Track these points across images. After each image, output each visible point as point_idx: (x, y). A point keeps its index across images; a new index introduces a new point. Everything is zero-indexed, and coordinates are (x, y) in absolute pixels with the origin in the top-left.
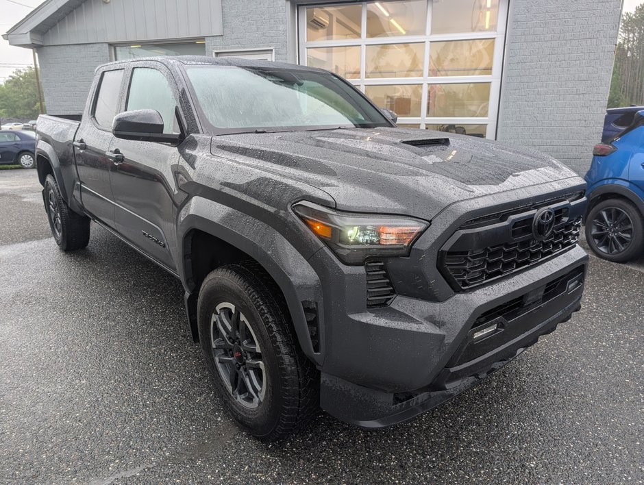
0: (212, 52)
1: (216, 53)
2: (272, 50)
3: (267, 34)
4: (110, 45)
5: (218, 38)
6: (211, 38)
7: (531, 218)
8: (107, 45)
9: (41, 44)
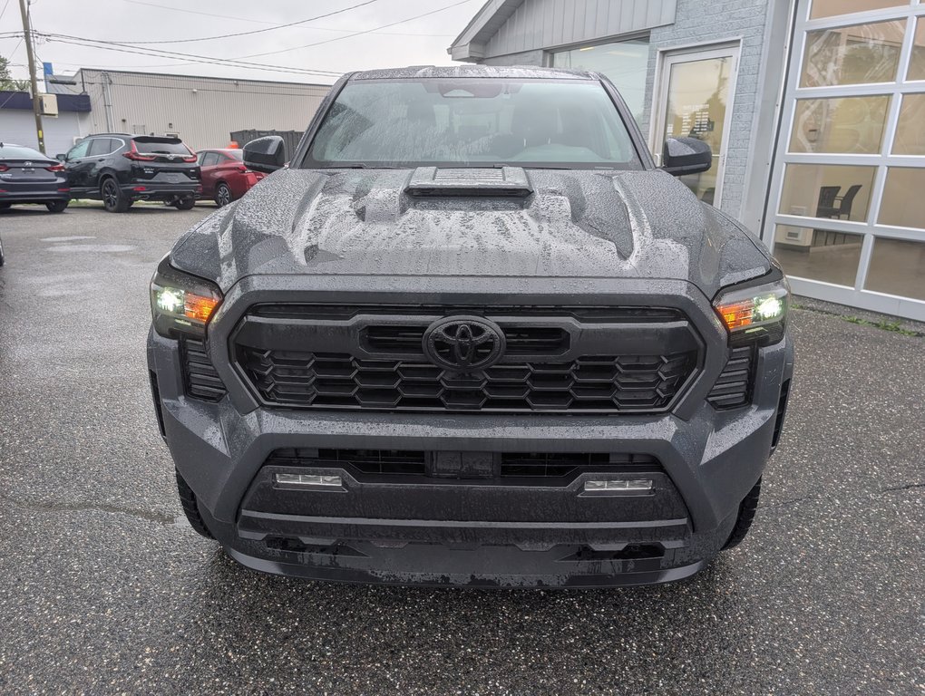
0: (657, 50)
1: (662, 52)
2: (739, 41)
3: (735, 15)
4: (546, 51)
5: (667, 27)
6: (657, 30)
7: (422, 329)
8: (541, 53)
9: (481, 56)
